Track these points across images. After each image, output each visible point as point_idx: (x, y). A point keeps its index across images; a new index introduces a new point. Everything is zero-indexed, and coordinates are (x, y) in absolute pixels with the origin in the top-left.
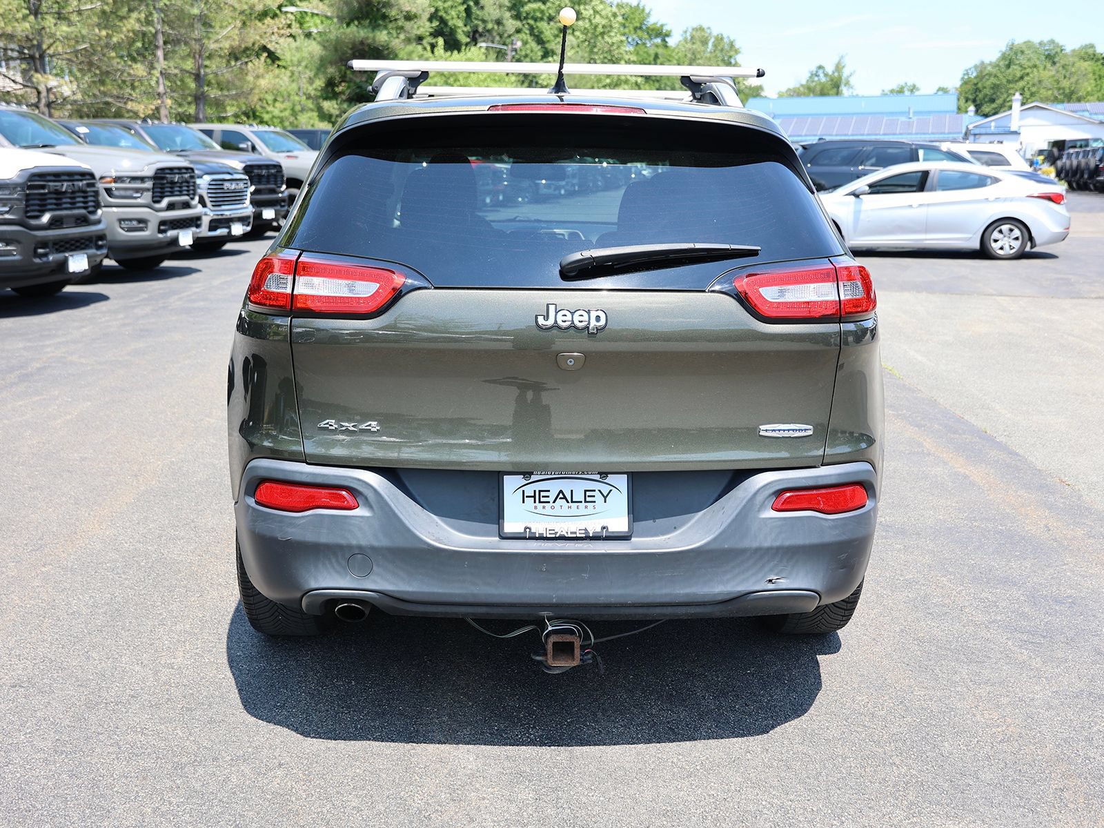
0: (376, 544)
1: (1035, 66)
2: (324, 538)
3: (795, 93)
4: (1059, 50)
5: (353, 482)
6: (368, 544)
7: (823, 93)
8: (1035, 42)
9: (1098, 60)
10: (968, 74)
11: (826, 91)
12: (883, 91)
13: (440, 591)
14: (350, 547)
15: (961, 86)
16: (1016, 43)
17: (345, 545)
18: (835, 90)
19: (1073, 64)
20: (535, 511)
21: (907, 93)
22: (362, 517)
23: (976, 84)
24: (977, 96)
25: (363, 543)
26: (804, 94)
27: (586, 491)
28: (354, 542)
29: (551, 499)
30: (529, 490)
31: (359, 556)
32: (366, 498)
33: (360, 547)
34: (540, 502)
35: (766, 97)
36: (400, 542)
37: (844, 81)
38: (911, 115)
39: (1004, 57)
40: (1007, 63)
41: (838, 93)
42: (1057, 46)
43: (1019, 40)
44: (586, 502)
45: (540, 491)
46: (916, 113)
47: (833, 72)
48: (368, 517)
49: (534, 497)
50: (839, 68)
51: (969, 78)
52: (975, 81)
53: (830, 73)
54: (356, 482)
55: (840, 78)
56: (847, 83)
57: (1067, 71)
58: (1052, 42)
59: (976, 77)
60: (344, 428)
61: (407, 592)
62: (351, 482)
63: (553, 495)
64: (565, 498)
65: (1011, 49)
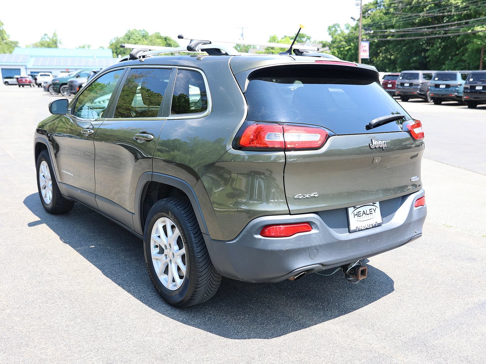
0: (321, 243)
1: (140, 40)
2: (302, 245)
3: (36, 46)
4: (147, 34)
5: (312, 219)
6: (318, 244)
7: (49, 46)
8: (137, 30)
9: (162, 39)
10: (112, 41)
11: (50, 46)
12: (76, 47)
13: (340, 258)
14: (311, 247)
15: (110, 46)
16: (131, 30)
17: (310, 246)
18: (55, 45)
19: (154, 40)
20: (358, 220)
21: (86, 48)
22: (316, 233)
23: (116, 46)
24: (117, 51)
25: (317, 244)
26: (40, 46)
27: (370, 210)
28: (313, 245)
29: (361, 215)
30: (355, 212)
31: (315, 250)
32: (317, 225)
33: (315, 246)
34: (359, 216)
35: (20, 47)
36: (329, 241)
37: (58, 41)
38: (95, 58)
39: (127, 35)
40: (128, 38)
41: (56, 47)
42: (146, 32)
43: (131, 29)
44: (370, 214)
45: (358, 212)
46: (96, 57)
47: (53, 37)
48: (318, 233)
49: (357, 215)
50: (55, 35)
51: (113, 43)
52: (115, 44)
53: (51, 38)
54: (313, 219)
55: (56, 40)
56: (60, 43)
57: (152, 43)
58: (144, 30)
59: (115, 43)
60: (305, 197)
61: (330, 261)
62: (311, 219)
63: (362, 213)
64: (365, 213)
65: (129, 32)
